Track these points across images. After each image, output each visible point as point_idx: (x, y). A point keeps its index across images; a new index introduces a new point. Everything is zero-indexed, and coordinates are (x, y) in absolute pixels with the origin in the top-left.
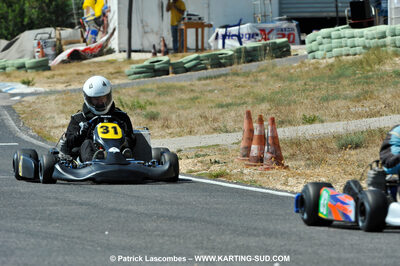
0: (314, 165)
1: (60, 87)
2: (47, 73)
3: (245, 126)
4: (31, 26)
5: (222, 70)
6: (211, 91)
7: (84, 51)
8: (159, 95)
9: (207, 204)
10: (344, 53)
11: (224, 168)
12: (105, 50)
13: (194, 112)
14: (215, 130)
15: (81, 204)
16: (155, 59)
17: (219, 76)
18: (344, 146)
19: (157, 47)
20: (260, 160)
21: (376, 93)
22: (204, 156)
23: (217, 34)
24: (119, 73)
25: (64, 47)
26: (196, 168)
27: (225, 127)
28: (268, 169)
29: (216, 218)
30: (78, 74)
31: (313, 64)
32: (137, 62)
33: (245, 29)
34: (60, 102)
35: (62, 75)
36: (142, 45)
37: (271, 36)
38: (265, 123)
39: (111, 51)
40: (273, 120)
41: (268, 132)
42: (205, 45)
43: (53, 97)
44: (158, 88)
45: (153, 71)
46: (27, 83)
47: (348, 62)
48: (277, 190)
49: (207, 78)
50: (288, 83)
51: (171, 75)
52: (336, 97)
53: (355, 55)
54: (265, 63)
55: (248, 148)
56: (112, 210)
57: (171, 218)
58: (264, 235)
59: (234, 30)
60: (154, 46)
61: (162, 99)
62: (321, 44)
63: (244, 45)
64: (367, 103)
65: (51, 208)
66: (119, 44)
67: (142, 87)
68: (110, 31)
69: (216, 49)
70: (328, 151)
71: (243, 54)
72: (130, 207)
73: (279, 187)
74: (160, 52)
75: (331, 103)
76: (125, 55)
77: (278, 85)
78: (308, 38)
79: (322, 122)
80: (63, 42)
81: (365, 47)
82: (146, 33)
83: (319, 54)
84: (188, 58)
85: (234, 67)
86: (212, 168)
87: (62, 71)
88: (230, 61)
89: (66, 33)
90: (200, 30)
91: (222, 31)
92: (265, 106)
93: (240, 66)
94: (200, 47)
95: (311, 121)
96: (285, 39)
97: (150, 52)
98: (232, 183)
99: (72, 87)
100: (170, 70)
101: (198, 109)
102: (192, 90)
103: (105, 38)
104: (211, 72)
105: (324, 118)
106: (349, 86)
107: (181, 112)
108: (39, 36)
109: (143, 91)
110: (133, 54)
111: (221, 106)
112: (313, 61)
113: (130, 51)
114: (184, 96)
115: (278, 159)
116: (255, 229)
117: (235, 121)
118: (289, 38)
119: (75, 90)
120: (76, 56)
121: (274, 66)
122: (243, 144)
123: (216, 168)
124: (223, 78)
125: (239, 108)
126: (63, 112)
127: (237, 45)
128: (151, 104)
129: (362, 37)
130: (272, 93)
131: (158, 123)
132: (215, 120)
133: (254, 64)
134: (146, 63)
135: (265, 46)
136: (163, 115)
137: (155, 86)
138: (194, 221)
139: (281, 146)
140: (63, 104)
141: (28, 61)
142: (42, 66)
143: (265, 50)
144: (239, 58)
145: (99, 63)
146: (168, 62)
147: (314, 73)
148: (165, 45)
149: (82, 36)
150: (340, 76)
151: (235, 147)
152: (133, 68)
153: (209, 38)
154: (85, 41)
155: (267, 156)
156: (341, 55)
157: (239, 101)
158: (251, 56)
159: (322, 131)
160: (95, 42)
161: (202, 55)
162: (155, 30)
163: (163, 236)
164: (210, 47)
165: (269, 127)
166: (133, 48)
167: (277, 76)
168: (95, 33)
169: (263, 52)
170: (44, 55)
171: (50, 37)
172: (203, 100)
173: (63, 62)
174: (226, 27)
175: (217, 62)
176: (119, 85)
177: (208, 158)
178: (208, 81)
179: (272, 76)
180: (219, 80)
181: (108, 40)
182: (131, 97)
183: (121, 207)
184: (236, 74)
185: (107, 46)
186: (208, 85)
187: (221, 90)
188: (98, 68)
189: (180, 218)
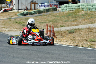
0: (63, 37)
1: (1, 18)
3: (46, 28)
5: (41, 14)
6: (38, 19)
7: (7, 9)
8: (25, 20)
12: (12, 9)
15: (7, 47)
16: (24, 11)
17: (40, 16)
18: (70, 33)
19: (25, 9)
20: (50, 36)
21: (78, 20)
23: (39, 6)
24: (16, 15)
25: (2, 9)
27: (41, 28)
30: (6, 15)
32: (20, 12)
33: (46, 4)
35: (2, 15)
36: (21, 8)
37: (52, 6)
38: (51, 27)
39: (14, 10)
40: (53, 26)
41: (52, 29)
42: (37, 8)
44: (25, 19)
45: (24, 14)
47: (71, 12)
49: (37, 16)
50: (56, 17)
51: (28, 15)
53: (73, 10)
55: (47, 33)
56: (14, 48)
57: (29, 50)
58: (51, 54)
62: (64, 8)
64: (75, 22)
66: (16, 8)
67: (21, 18)
69: (39, 9)
70: (66, 34)
71: (46, 10)
74: (25, 10)
75: (67, 22)
76: (17, 10)
77: (54, 18)
78: (61, 6)
80: (2, 7)
81: (75, 9)
82: (22, 5)
83: (64, 10)
84: (32, 11)
85: (44, 13)
88: (42, 12)
89: (3, 5)
90: (35, 5)
92: (51, 23)
93: (45, 13)
94: (35, 9)
95: (62, 26)
97: (23, 10)
99: (4, 18)
100: (28, 14)
103: (12, 6)
104: (38, 15)
105: (65, 26)
106: (71, 18)
109: (22, 19)
111: (40, 23)
112: (62, 12)
113: (18, 10)
115: (54, 36)
116: (49, 52)
117: (44, 27)
118: (57, 6)
120: (5, 11)
121: (53, 13)
124: (41, 16)
125: (45, 23)
126: (2, 24)
127: (44, 8)
128: (23, 22)
129: (74, 6)
130: (53, 20)
132: (39, 26)
133: (48, 13)
134: (22, 13)
135: (51, 8)
137: (24, 18)
138: (34, 51)
139: (55, 32)
140: (2, 22)
145: (11, 12)
146: (28, 12)
147: (63, 15)
149: (7, 6)
150: (69, 16)
152: (19, 14)
153: (37, 7)
154: (7, 7)
155: (52, 35)
156: (69, 11)
159: (64, 29)
160: (10, 7)
162: (24, 4)
163: (27, 54)
166: (19, 9)
167: (54, 16)
168: (10, 5)
169: (50, 10)
173: (2, 12)
174: (42, 4)
175: (39, 12)
176: (16, 18)
178: (37, 17)
180: (40, 17)
181: (13, 7)
182: (19, 21)
183: (16, 47)
184: (44, 15)
185: (13, 8)
186: (37, 18)
187: (40, 19)
188: (10, 14)
189: (31, 50)
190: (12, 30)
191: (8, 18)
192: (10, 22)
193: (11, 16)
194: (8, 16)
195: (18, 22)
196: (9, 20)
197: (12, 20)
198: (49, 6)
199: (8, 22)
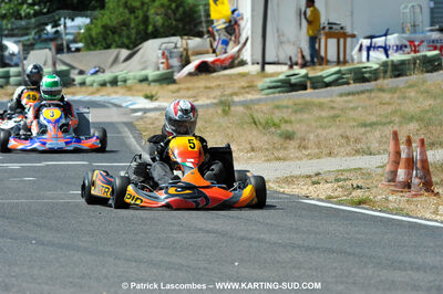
2: (173, 87)
3: (391, 148)
4: (156, 35)
5: (366, 86)
6: (354, 109)
7: (213, 62)
8: (295, 112)
9: (347, 234)
11: (367, 194)
12: (236, 62)
13: (334, 132)
14: (357, 152)
15: (208, 232)
16: (292, 72)
17: (363, 92)
19: (294, 60)
20: (408, 185)
22: (345, 180)
23: (361, 46)
24: (251, 87)
25: (192, 58)
26: (336, 194)
27: (368, 148)
28: (416, 195)
29: (358, 250)
30: (206, 88)
32: (272, 75)
33: (392, 39)
35: (188, 89)
36: (277, 56)
37: (421, 48)
38: (414, 145)
39: (243, 63)
40: (422, 141)
41: (417, 155)
42: (348, 58)
44: (295, 105)
45: (289, 86)
46: (150, 97)
48: (426, 219)
49: (349, 94)
50: (439, 101)
51: (309, 91)
54: (414, 78)
55: (394, 173)
56: (242, 239)
57: (308, 249)
58: (411, 269)
59: (380, 41)
60: (290, 58)
61: (299, 116)
63: (391, 58)
65: (175, 236)
66: (252, 55)
67: (276, 103)
68: (242, 40)
69: (361, 62)
71: (390, 68)
72: (262, 236)
73: (428, 216)
74: (296, 64)
76: (258, 67)
77: (427, 103)
80: (190, 53)
82: (281, 43)
84: (328, 72)
85: (380, 82)
86: (354, 194)
87: (189, 85)
88: (375, 75)
89: (194, 42)
90: (342, 41)
91: (366, 42)
92: (413, 126)
93: (386, 81)
94: (342, 59)
96: (436, 52)
97: (286, 64)
98: (376, 210)
99: (200, 102)
100: (309, 85)
101: (338, 127)
102: (332, 108)
103: (237, 49)
104: (354, 87)
107: (320, 131)
108: (164, 46)
109: (278, 107)
110: (267, 67)
111: (365, 125)
113: (264, 63)
114: (324, 114)
115: (428, 185)
116: (401, 262)
117: (380, 142)
118: (441, 50)
119: (202, 106)
120: (204, 68)
121: (424, 81)
122: (388, 168)
123: (358, 194)
124: (367, 94)
125: (385, 128)
127: (383, 58)
128: (286, 122)
130: (422, 111)
131: (293, 144)
132: (357, 141)
133: (401, 78)
134: (282, 77)
135: (415, 60)
136: (299, 135)
137: (290, 103)
138: (333, 252)
139: (431, 170)
141: (152, 73)
142: (167, 79)
143: (415, 64)
144: (385, 72)
145: (230, 76)
146: (306, 76)
148: (303, 57)
149: (212, 46)
151: (380, 171)
152: (267, 82)
153: (352, 50)
154: (214, 52)
155: (415, 181)
157: (384, 120)
158: (398, 70)
160: (225, 52)
161: (343, 68)
162: (292, 40)
163: (299, 268)
164: (353, 60)
165: (418, 149)
166: (267, 60)
167: (427, 92)
168: (226, 43)
169: (412, 66)
170: (169, 67)
171: (176, 47)
172: (344, 119)
173: (190, 74)
174: (371, 37)
175: (361, 76)
176: (252, 101)
177: (349, 183)
178: (350, 98)
179: (422, 93)
180: (363, 96)
181: (240, 50)
182: (265, 114)
183: (253, 235)
184: (382, 90)
185: (238, 57)
186: (350, 101)
187: (365, 108)
188: (228, 82)
189: (318, 249)
191: (215, 101)
192: (224, 121)
193: (228, 92)
194: (217, 93)
195: (263, 121)
196: (220, 112)
197: (233, 108)
198: (406, 46)
199: (216, 120)
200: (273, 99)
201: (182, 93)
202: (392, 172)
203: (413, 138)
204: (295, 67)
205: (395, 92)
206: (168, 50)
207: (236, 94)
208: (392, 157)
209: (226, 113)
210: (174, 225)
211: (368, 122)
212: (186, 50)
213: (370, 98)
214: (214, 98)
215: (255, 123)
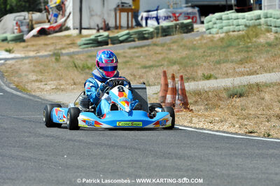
0: (211, 109)
1: (32, 54)
2: (23, 44)
3: (162, 81)
4: (12, 11)
5: (146, 42)
6: (138, 57)
7: (49, 29)
10: (231, 30)
12: (63, 28)
13: (126, 72)
15: (47, 136)
16: (98, 34)
17: (144, 46)
18: (232, 96)
19: (100, 26)
20: (173, 105)
21: (254, 58)
23: (142, 17)
24: (73, 44)
25: (35, 26)
27: (148, 82)
28: (178, 111)
30: (45, 45)
31: (209, 38)
32: (86, 36)
33: (162, 13)
34: (32, 64)
35: (33, 45)
36: (89, 24)
37: (179, 18)
38: (176, 79)
39: (68, 29)
40: (182, 77)
41: (178, 86)
43: (26, 61)
45: (97, 43)
46: (9, 51)
47: (234, 36)
48: (185, 126)
49: (135, 48)
50: (192, 51)
51: (110, 46)
52: (226, 62)
53: (239, 31)
54: (176, 37)
56: (69, 140)
57: (111, 146)
58: (176, 158)
59: (153, 14)
60: (98, 26)
62: (215, 23)
63: (161, 24)
64: (248, 65)
66: (73, 24)
67: (89, 54)
68: (67, 14)
70: (220, 99)
71: (160, 31)
72: (81, 138)
73: (186, 124)
74: (102, 29)
75: (223, 65)
76: (77, 31)
77: (185, 53)
78: (206, 19)
79: (216, 78)
80: (34, 22)
81: (246, 26)
82: (92, 16)
83: (214, 31)
84: (122, 34)
85: (155, 40)
87: (33, 43)
88: (151, 35)
89: (36, 16)
90: (130, 14)
91: (145, 15)
92: (176, 67)
93: (158, 39)
94: (130, 25)
95: (209, 78)
96: (190, 21)
97: (94, 29)
99: (41, 54)
100: (110, 42)
101: (129, 69)
102: (125, 57)
103: (63, 20)
104: (138, 43)
105: (217, 76)
106: (235, 53)
108: (17, 18)
109: (90, 56)
110: (84, 32)
111: (145, 67)
112: (209, 35)
113: (81, 29)
115: (185, 105)
116: (169, 153)
117: (155, 78)
118: (192, 19)
119: (42, 56)
120: (43, 32)
121: (182, 39)
122: (160, 94)
124: (147, 48)
125: (158, 69)
126: (34, 71)
127: (156, 24)
129: (244, 18)
130: (181, 58)
132: (141, 77)
133: (167, 37)
134: (92, 37)
135: (176, 25)
138: (127, 148)
139: (187, 95)
140: (35, 66)
141: (9, 36)
142: (19, 39)
143: (176, 28)
144: (158, 33)
145: (60, 37)
146: (108, 37)
147: (211, 44)
149: (47, 18)
150: (229, 46)
151: (155, 96)
152: (83, 40)
154: (49, 22)
155: (178, 102)
156: (229, 32)
157: (157, 64)
158: (166, 32)
159: (216, 85)
160: (56, 22)
161: (132, 31)
162: (99, 14)
163: (105, 159)
165: (179, 82)
166: (84, 26)
167: (185, 46)
168: (56, 16)
169: (174, 29)
170: (20, 31)
171: (25, 19)
172: (132, 63)
173: (34, 36)
174: (148, 11)
175: (142, 37)
176: (73, 53)
178: (136, 50)
179: (181, 46)
180: (144, 49)
181: (66, 21)
182: (82, 61)
183: (75, 138)
184: (156, 45)
185: (64, 25)
186: (136, 52)
187: (145, 56)
188: (58, 41)
189: (117, 146)
190: (62, 87)
191: (51, 53)
192: (56, 66)
193: (58, 47)
194: (52, 48)
195: (81, 65)
196: (54, 60)
197: (62, 58)
198: (170, 17)
199: (51, 65)
200: (87, 52)
201: (29, 48)
202: (163, 97)
203: (176, 75)
204: (101, 31)
205: (164, 46)
206: (20, 21)
207: (63, 48)
208: (163, 87)
209: (57, 60)
210: (25, 132)
211: (147, 65)
212: (31, 21)
213: (148, 50)
214: (50, 51)
215: (76, 66)
